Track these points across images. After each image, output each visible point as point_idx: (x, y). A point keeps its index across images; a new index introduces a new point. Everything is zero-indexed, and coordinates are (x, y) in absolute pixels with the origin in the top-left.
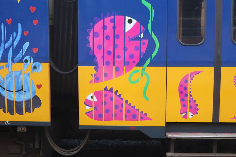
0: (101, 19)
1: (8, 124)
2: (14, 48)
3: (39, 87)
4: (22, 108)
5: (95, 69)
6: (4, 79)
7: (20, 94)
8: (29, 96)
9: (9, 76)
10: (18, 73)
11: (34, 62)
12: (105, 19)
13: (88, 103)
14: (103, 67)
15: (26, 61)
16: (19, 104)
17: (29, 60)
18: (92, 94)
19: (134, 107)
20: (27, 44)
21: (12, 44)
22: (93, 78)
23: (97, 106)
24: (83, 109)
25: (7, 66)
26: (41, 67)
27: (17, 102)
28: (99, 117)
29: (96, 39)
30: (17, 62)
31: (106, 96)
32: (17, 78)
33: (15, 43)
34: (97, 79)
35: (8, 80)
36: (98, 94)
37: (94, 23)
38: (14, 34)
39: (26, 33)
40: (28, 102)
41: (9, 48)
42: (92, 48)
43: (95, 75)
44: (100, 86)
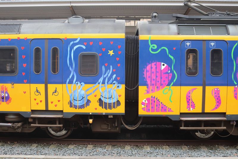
0: (150, 64)
1: (104, 114)
2: (108, 77)
3: (120, 96)
4: (110, 106)
5: (147, 87)
6: (103, 92)
7: (110, 99)
8: (115, 100)
9: (106, 91)
10: (110, 89)
11: (118, 84)
12: (152, 64)
13: (143, 104)
14: (151, 87)
15: (114, 84)
16: (110, 104)
17: (115, 83)
18: (145, 100)
19: (165, 105)
20: (115, 76)
21: (108, 75)
22: (146, 92)
23: (148, 105)
24: (141, 107)
25: (105, 86)
26: (121, 86)
27: (109, 103)
28: (148, 110)
29: (147, 73)
30: (110, 84)
31: (152, 100)
32: (109, 92)
33: (109, 75)
34: (148, 92)
35: (105, 93)
36: (148, 99)
37: (147, 66)
38: (109, 70)
39: (114, 70)
40: (114, 103)
41: (106, 77)
42: (146, 77)
43: (147, 90)
44: (149, 96)
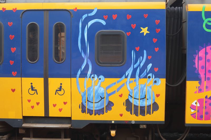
0: (204, 48)
1: (133, 123)
2: (141, 68)
3: (158, 96)
4: (143, 111)
5: (199, 83)
6: (132, 90)
7: (143, 101)
8: (150, 102)
9: (136, 88)
10: (143, 86)
11: (155, 78)
12: (207, 47)
13: (193, 107)
14: (205, 82)
15: (149, 77)
16: (142, 108)
17: (151, 76)
18: (196, 101)
20: (150, 65)
21: (140, 65)
22: (197, 90)
24: (189, 112)
25: (135, 81)
26: (160, 81)
27: (141, 107)
28: (200, 118)
29: (200, 62)
30: (143, 78)
31: (206, 102)
32: (142, 89)
33: (142, 65)
34: (200, 90)
35: (136, 91)
36: (200, 101)
37: (199, 51)
38: (141, 57)
39: (150, 57)
40: (149, 107)
41: (137, 68)
42: (197, 68)
43: (199, 87)
44: (202, 96)
